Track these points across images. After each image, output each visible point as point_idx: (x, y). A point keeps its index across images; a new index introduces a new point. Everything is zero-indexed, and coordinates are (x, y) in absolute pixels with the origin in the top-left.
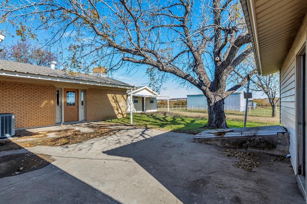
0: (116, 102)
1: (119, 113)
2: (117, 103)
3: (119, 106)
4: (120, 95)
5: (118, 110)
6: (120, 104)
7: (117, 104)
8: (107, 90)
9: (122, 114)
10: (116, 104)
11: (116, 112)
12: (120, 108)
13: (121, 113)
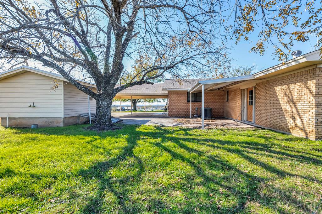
0: (291, 100)
1: (296, 126)
2: (291, 104)
3: (298, 112)
4: (299, 84)
5: (293, 118)
6: (299, 106)
7: (293, 106)
8: (275, 80)
9: (304, 130)
10: (291, 107)
11: (291, 123)
12: (299, 115)
13: (301, 126)
